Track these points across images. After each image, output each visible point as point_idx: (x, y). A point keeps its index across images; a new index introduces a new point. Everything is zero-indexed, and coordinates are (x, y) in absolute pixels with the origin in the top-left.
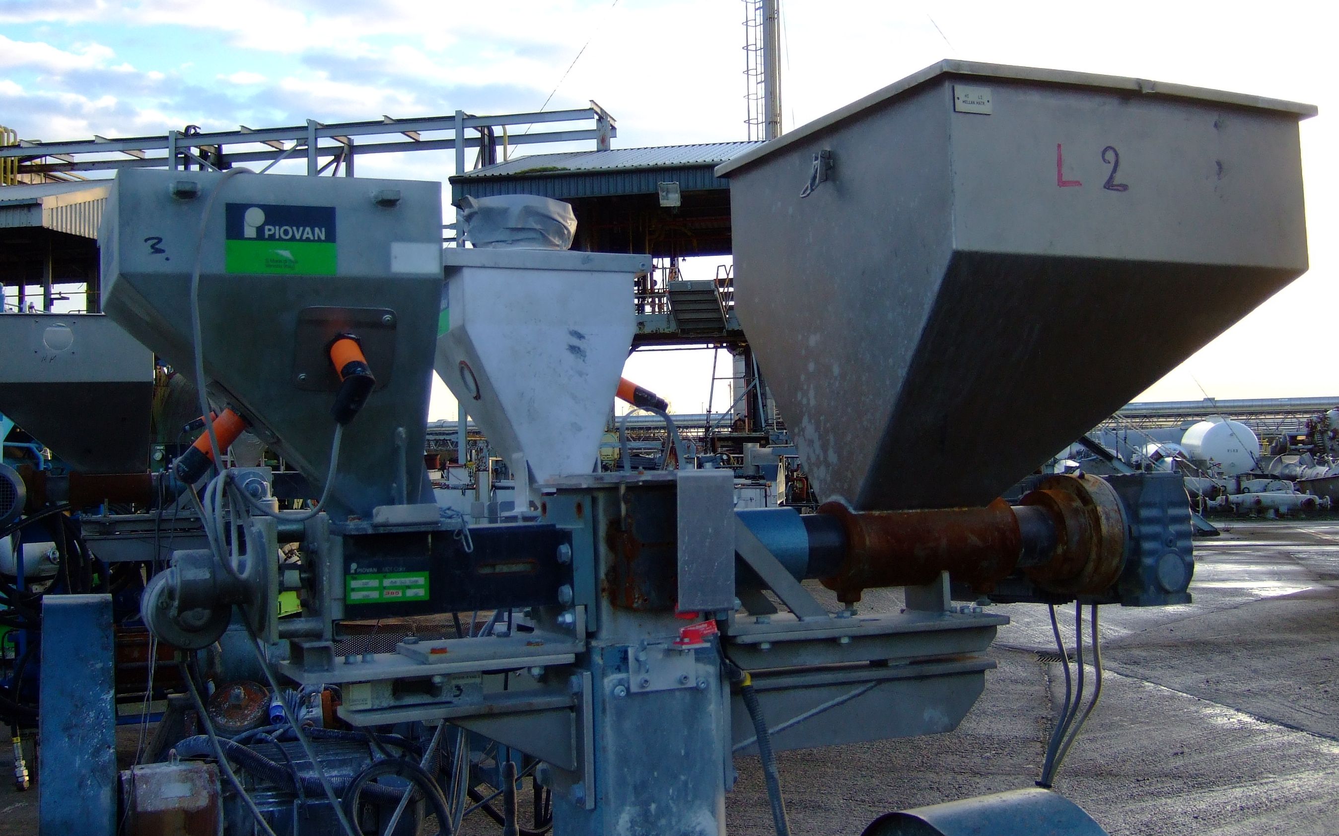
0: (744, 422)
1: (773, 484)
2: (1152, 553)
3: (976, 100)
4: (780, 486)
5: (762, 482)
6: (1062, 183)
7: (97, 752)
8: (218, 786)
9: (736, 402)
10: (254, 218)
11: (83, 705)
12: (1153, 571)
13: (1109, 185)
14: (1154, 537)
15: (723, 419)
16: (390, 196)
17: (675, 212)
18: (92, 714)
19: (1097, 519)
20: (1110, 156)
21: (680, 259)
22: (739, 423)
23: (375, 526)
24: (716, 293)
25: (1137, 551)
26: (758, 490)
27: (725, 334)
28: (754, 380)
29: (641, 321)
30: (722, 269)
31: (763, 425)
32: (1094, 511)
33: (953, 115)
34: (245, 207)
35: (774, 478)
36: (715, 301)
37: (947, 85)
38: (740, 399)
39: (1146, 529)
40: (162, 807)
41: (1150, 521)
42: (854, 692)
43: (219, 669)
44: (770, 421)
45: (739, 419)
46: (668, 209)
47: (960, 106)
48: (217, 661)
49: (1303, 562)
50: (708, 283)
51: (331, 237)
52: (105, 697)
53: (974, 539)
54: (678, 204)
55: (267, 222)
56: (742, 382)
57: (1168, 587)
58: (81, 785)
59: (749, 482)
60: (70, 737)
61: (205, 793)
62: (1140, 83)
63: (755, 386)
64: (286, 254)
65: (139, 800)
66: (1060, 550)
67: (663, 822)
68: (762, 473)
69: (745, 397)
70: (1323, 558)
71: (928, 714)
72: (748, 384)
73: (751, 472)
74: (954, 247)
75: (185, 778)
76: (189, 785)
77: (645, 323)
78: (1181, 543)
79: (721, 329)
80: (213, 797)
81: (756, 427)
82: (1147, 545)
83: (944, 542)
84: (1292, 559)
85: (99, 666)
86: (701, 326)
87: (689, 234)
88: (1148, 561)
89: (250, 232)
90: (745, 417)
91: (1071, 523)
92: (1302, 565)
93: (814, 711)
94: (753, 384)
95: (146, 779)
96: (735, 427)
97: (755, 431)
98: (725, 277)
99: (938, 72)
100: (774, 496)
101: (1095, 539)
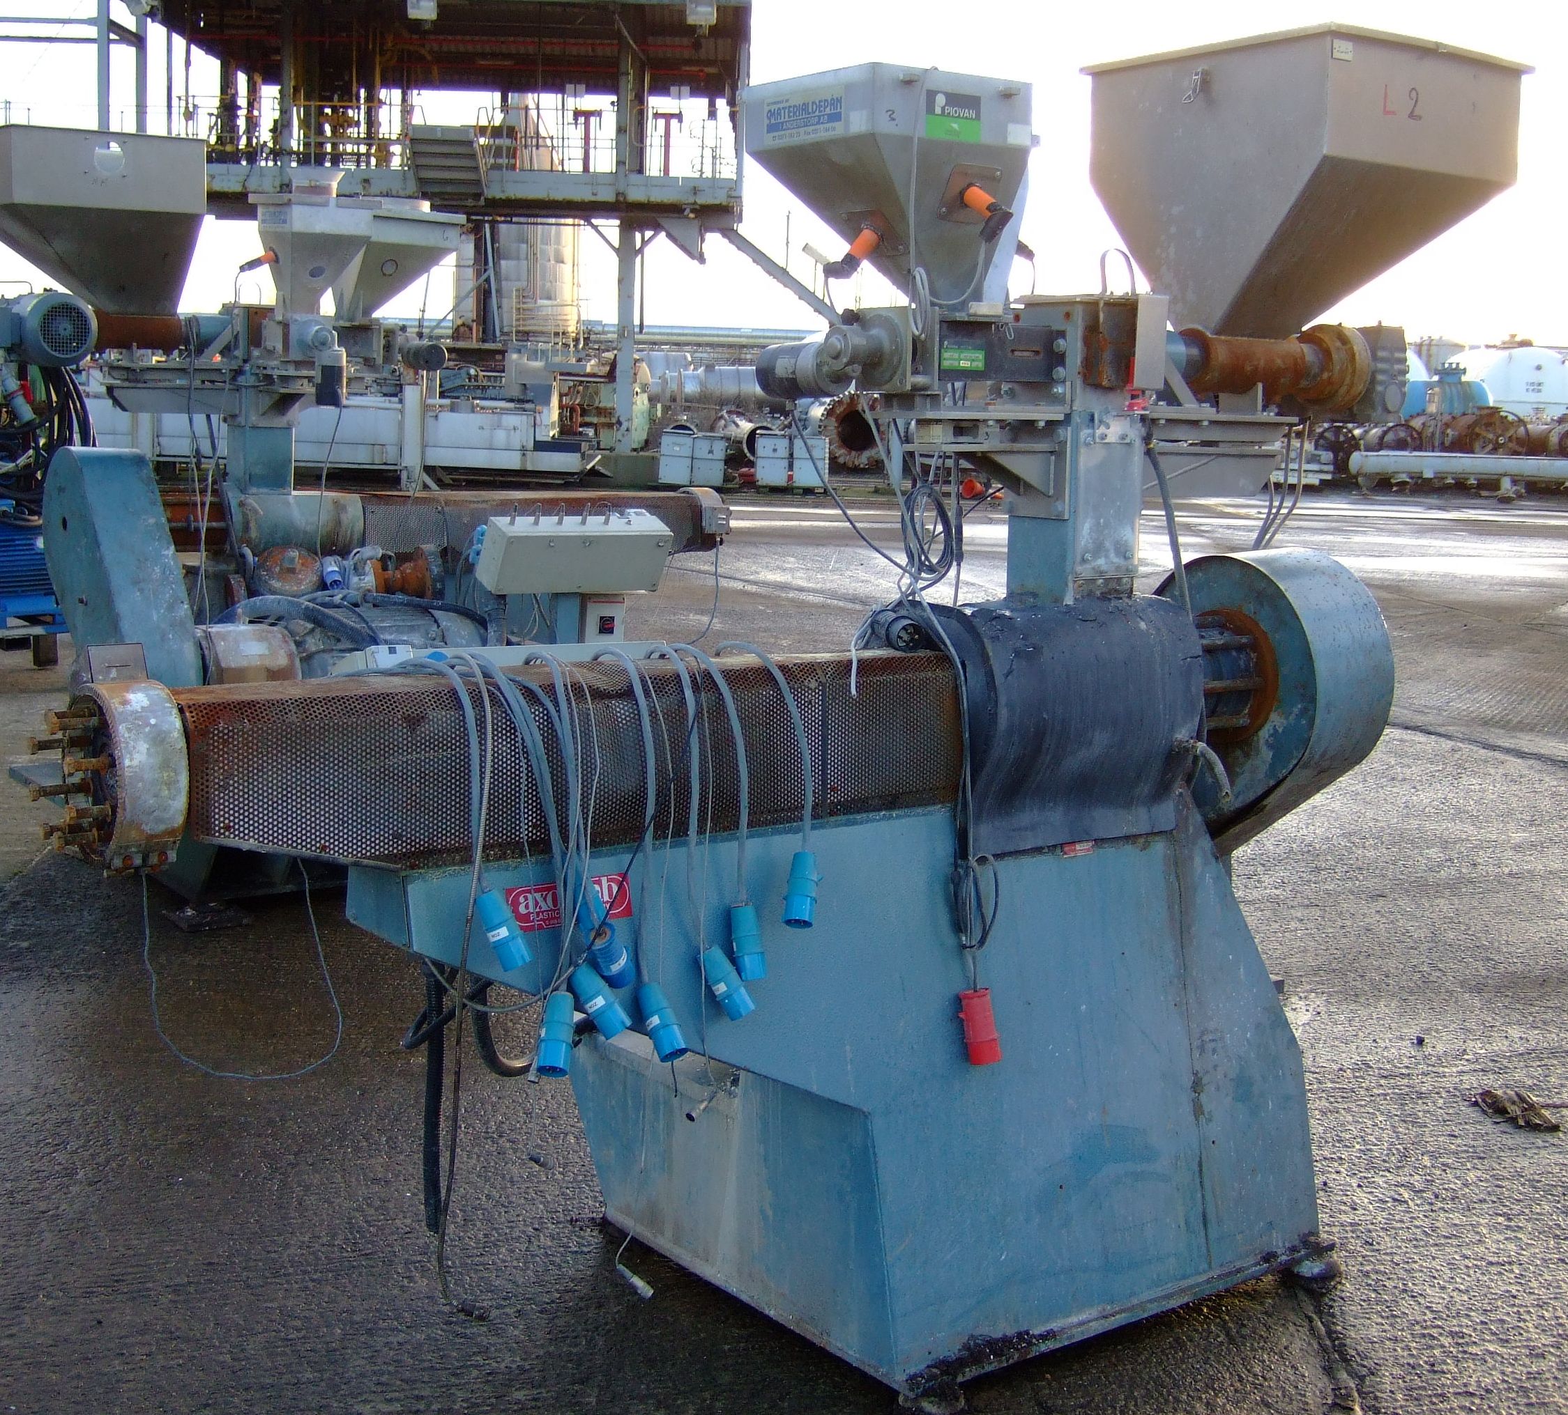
0: (471, 329)
1: (545, 410)
2: (1381, 383)
3: (1344, 50)
4: (552, 413)
5: (528, 406)
6: (1386, 112)
7: (171, 608)
8: (293, 647)
9: (459, 300)
10: (940, 100)
11: (146, 560)
12: (1383, 395)
13: (1411, 116)
14: (1383, 372)
15: (437, 326)
16: (1008, 92)
17: (427, 27)
18: (157, 569)
19: (1353, 356)
20: (1414, 93)
21: (415, 92)
22: (462, 329)
23: (970, 315)
24: (475, 145)
25: (1373, 381)
26: (525, 417)
27: (482, 202)
28: (485, 270)
29: (366, 177)
30: (483, 112)
31: (498, 333)
32: (1352, 349)
33: (1330, 60)
34: (936, 93)
35: (547, 402)
36: (473, 156)
37: (1329, 38)
38: (467, 296)
39: (1380, 366)
40: (244, 663)
41: (1383, 360)
42: (1203, 462)
43: (254, 534)
44: (505, 330)
45: (463, 325)
46: (418, 23)
47: (1336, 55)
48: (252, 525)
49: (1207, 535)
50: (465, 129)
51: (978, 117)
52: (166, 552)
53: (1279, 362)
54: (434, 16)
55: (946, 104)
56: (470, 273)
57: (1390, 408)
58: (164, 638)
59: (511, 405)
60: (141, 590)
61: (282, 652)
62: (1438, 44)
63: (488, 280)
64: (955, 126)
65: (220, 656)
66: (1325, 375)
67: (1106, 532)
68: (530, 395)
69: (474, 294)
70: (1229, 531)
71: (1242, 482)
72: (479, 274)
73: (516, 392)
74: (1325, 152)
75: (261, 639)
76: (265, 645)
77: (372, 181)
78: (1400, 378)
79: (477, 196)
80: (291, 656)
81: (487, 335)
82: (1380, 377)
83: (1262, 363)
84: (1192, 531)
85: (152, 521)
86: (449, 189)
87: (429, 58)
88: (1379, 388)
89: (938, 110)
90: (473, 321)
91: (1335, 356)
92: (1208, 538)
93: (1180, 472)
94: (484, 277)
95: (223, 637)
96: (457, 334)
97: (484, 341)
98: (487, 124)
99: (1326, 29)
100: (546, 426)
101: (1350, 370)
